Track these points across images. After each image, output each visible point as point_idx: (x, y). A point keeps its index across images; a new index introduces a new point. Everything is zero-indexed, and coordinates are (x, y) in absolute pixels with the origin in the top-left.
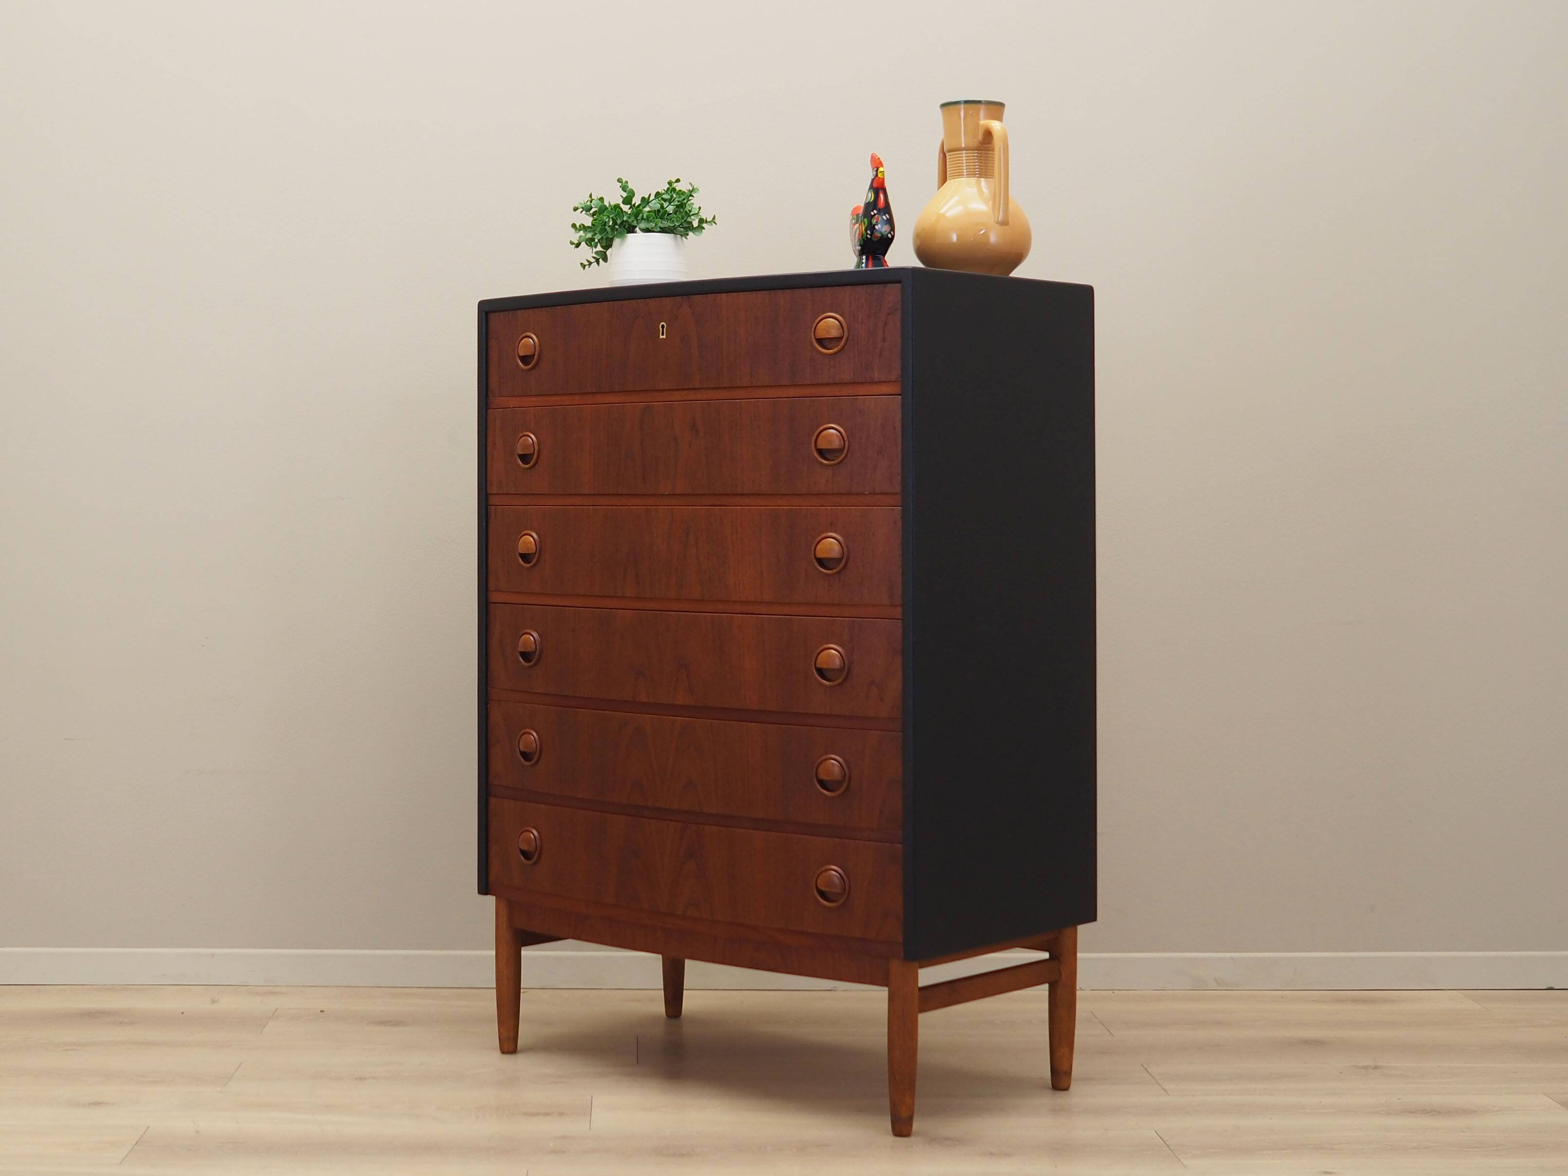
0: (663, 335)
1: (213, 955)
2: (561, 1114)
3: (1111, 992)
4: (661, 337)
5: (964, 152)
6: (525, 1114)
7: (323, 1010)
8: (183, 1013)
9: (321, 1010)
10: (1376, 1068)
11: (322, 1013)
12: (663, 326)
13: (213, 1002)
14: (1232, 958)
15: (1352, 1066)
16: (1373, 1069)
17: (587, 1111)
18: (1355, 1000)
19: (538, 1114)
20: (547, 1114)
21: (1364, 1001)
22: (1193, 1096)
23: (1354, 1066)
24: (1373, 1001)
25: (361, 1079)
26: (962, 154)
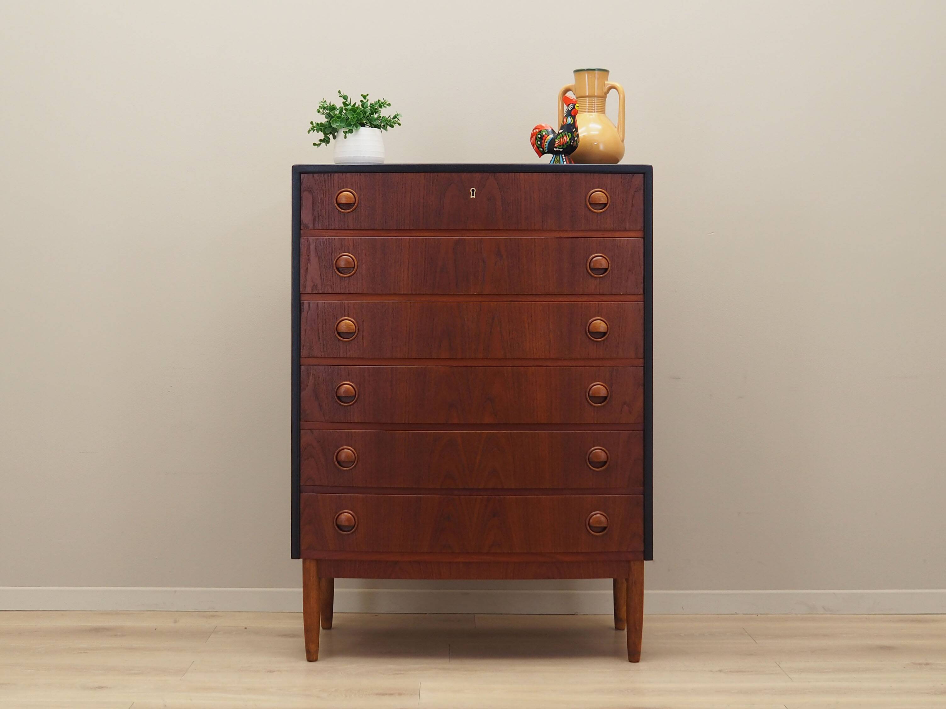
0: (473, 195)
1: (175, 591)
2: (400, 694)
3: (756, 615)
4: (471, 197)
5: (587, 98)
6: (377, 694)
7: (246, 627)
8: (156, 629)
9: (245, 627)
10: (927, 664)
11: (246, 629)
12: (473, 191)
13: (175, 622)
14: (834, 593)
15: (911, 663)
16: (925, 665)
17: (416, 692)
18: (913, 621)
19: (386, 694)
20: (391, 694)
21: (920, 621)
22: (809, 682)
23: (912, 663)
24: (926, 621)
25: (271, 671)
26: (586, 99)
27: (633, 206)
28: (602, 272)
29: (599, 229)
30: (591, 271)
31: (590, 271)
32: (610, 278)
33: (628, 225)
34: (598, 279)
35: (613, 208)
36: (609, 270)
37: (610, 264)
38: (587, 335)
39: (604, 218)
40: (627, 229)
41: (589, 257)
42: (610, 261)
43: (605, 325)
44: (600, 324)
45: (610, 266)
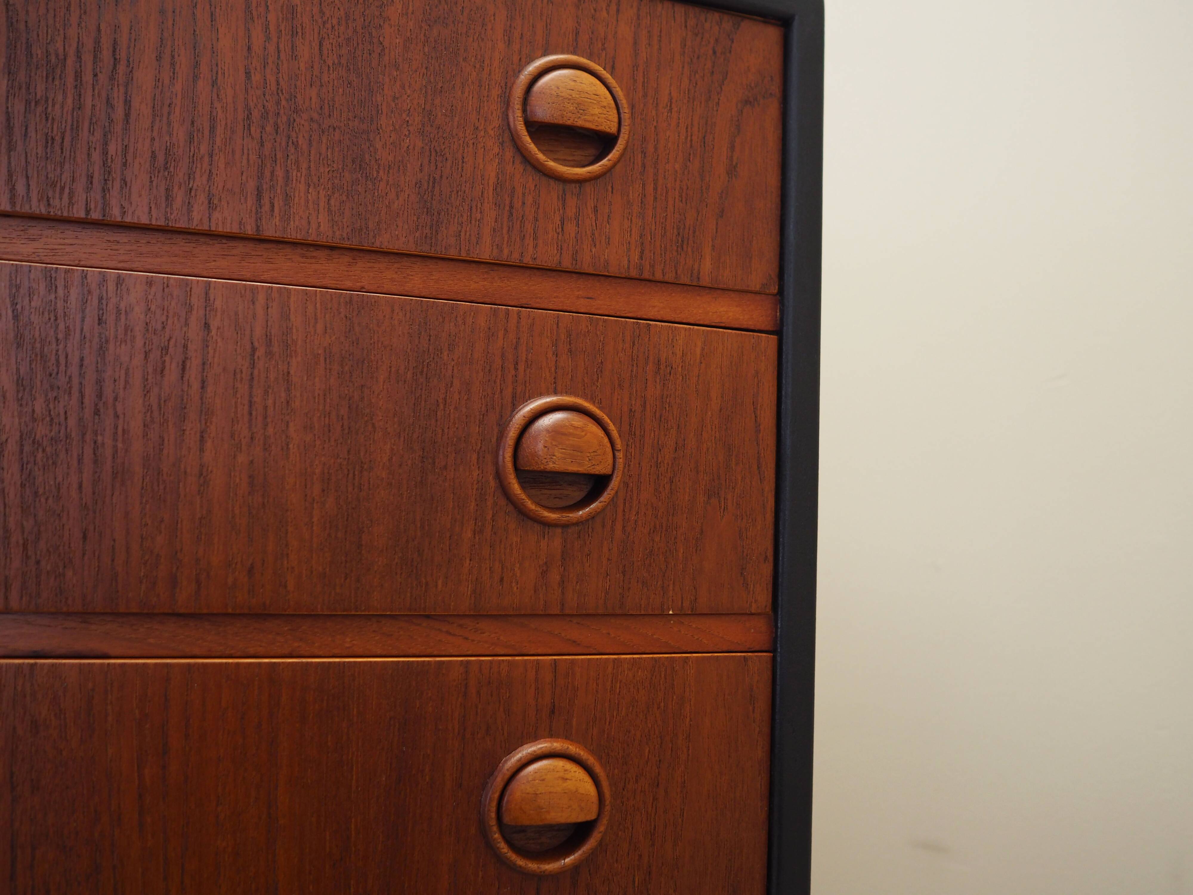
27: (732, 170)
28: (578, 495)
29: (567, 264)
30: (523, 488)
31: (516, 488)
32: (619, 526)
33: (707, 266)
34: (559, 530)
35: (644, 166)
36: (615, 483)
37: (620, 455)
38: (490, 846)
39: (595, 210)
40: (706, 281)
41: (515, 407)
42: (619, 432)
43: (588, 787)
44: (565, 779)
45: (620, 461)
